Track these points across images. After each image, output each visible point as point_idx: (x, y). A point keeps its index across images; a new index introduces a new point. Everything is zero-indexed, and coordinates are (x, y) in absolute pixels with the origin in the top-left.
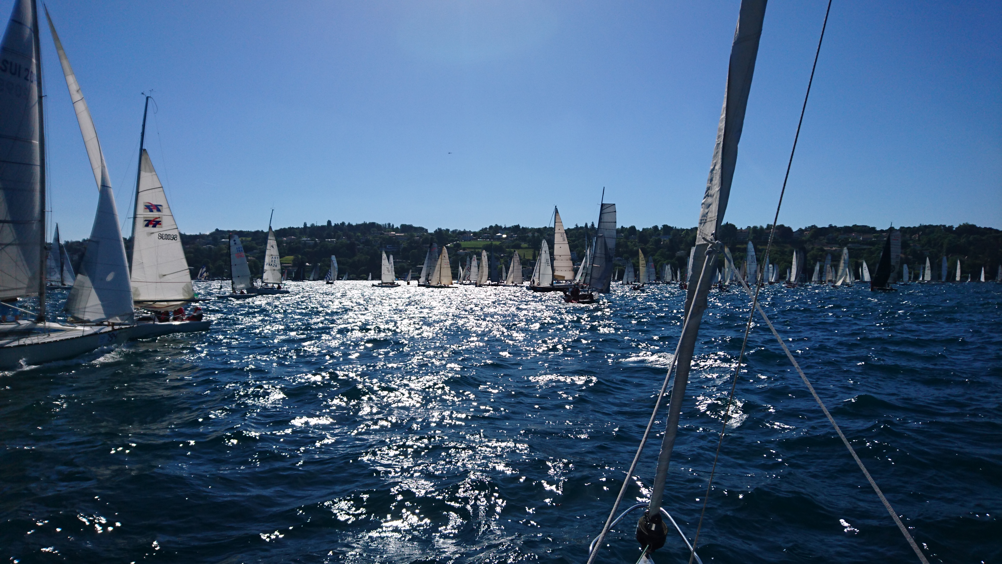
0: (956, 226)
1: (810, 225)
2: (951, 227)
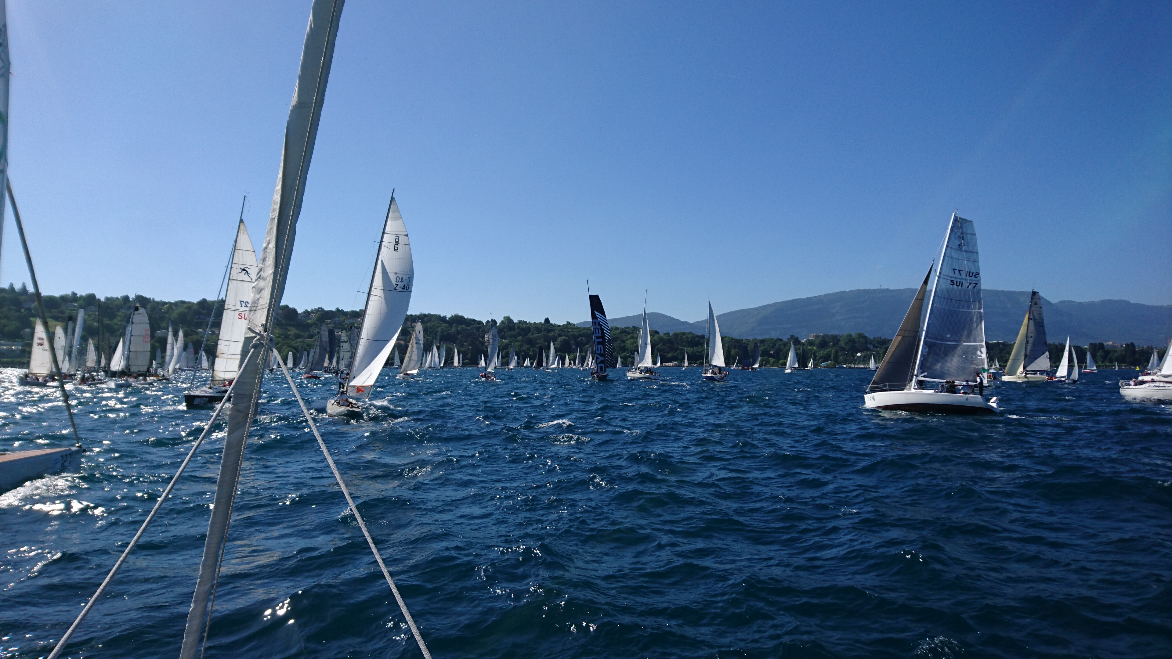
0: (449, 316)
1: (317, 307)
2: (445, 317)
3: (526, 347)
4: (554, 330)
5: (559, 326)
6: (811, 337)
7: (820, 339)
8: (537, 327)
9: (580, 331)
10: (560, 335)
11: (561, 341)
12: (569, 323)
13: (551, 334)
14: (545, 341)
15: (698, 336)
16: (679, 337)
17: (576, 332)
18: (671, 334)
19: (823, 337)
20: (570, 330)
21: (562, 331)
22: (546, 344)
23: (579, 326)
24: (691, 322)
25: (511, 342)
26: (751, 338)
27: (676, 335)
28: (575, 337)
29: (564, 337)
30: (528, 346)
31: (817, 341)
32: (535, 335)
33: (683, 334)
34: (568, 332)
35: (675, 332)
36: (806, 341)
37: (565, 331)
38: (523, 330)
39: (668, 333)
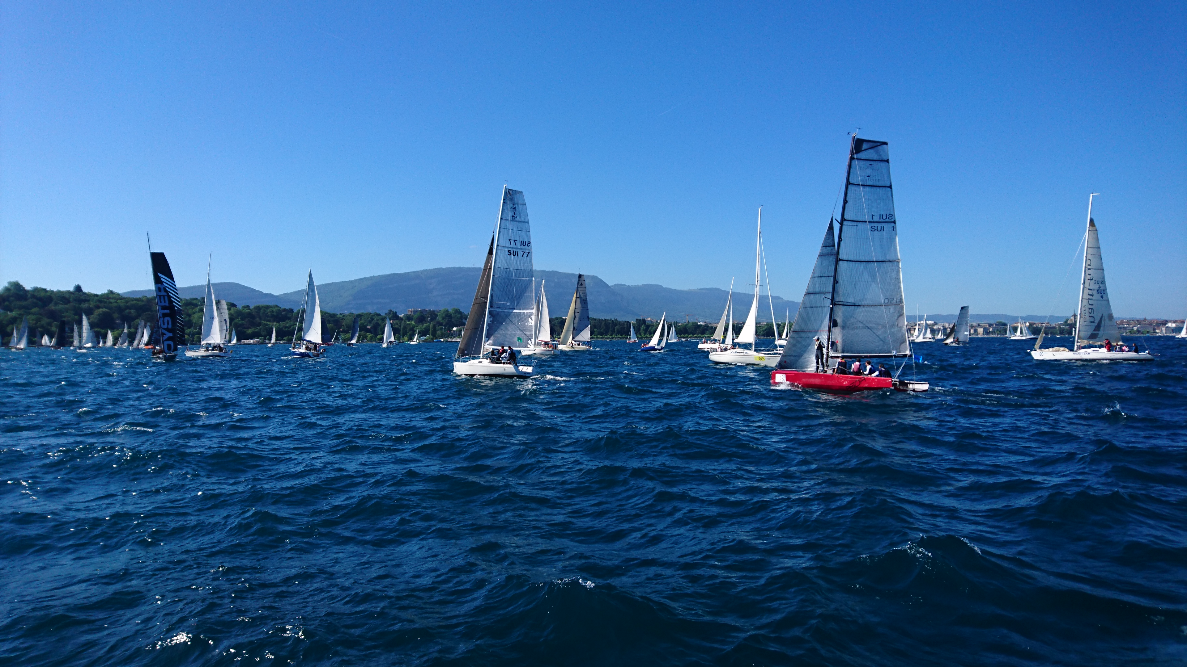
3: (45, 321)
4: (88, 301)
5: (96, 295)
6: (410, 312)
7: (418, 313)
8: (62, 297)
9: (127, 302)
10: (98, 307)
11: (99, 315)
12: (111, 292)
13: (84, 306)
14: (75, 314)
15: (285, 310)
16: (262, 311)
17: (121, 303)
18: (252, 307)
19: (421, 312)
20: (113, 301)
21: (100, 301)
22: (77, 317)
23: (125, 296)
24: (276, 294)
25: (20, 314)
26: (346, 312)
27: (258, 308)
28: (120, 310)
29: (104, 310)
30: (48, 320)
31: (416, 316)
32: (60, 307)
33: (268, 307)
34: (111, 303)
35: (257, 305)
36: (404, 316)
37: (105, 302)
38: (40, 299)
39: (248, 306)
